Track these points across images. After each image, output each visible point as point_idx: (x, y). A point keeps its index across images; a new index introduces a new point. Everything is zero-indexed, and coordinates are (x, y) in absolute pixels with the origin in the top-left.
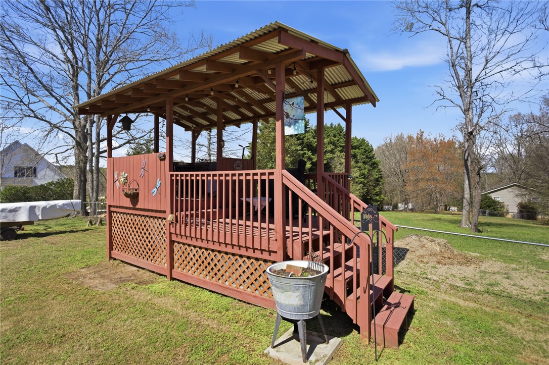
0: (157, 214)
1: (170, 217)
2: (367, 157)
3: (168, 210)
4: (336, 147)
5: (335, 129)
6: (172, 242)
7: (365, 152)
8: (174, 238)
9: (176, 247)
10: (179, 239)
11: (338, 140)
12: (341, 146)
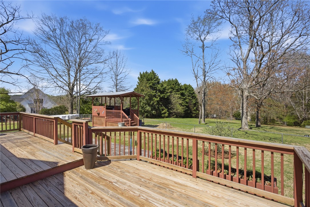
0: (103, 117)
1: (106, 118)
2: (190, 93)
3: (105, 116)
4: (174, 90)
5: (174, 81)
6: (106, 122)
7: (189, 91)
8: (106, 121)
9: (107, 123)
10: (107, 121)
11: (175, 87)
12: (176, 89)
